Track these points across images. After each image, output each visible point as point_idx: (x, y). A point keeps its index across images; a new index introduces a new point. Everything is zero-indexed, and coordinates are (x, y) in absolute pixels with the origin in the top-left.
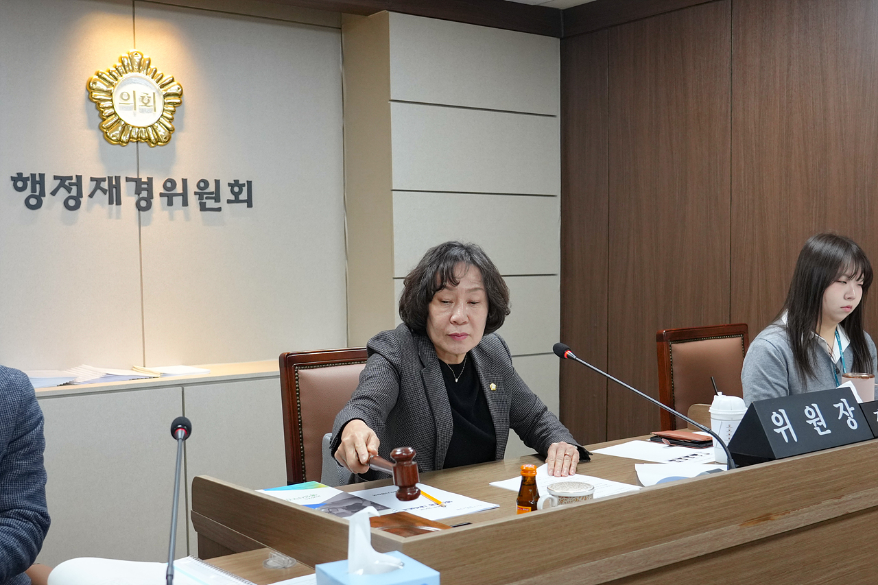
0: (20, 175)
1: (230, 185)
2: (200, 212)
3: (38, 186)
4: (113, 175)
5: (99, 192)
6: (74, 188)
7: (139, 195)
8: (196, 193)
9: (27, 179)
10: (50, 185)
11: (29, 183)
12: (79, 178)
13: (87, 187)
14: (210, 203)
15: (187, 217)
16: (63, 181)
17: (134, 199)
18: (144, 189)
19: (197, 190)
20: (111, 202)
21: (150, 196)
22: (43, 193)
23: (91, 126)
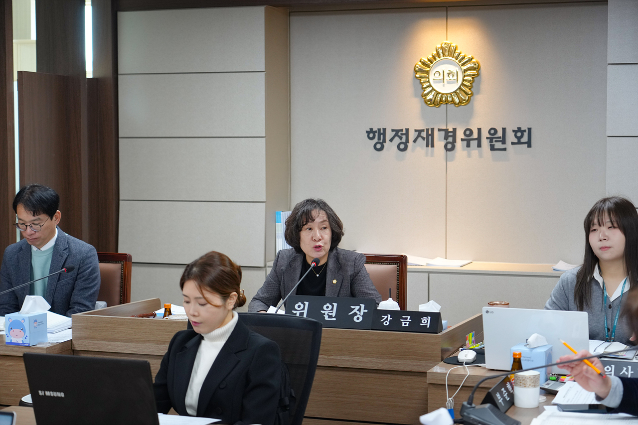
0: (371, 129)
1: (514, 131)
2: (490, 151)
3: (382, 136)
4: (430, 128)
5: (420, 139)
6: (404, 137)
7: (446, 140)
8: (487, 138)
9: (376, 132)
10: (389, 135)
11: (377, 134)
12: (407, 130)
13: (412, 135)
14: (498, 145)
15: (481, 156)
16: (397, 132)
17: (443, 143)
18: (450, 136)
19: (489, 136)
20: (427, 146)
21: (454, 141)
22: (384, 141)
23: (416, 96)
